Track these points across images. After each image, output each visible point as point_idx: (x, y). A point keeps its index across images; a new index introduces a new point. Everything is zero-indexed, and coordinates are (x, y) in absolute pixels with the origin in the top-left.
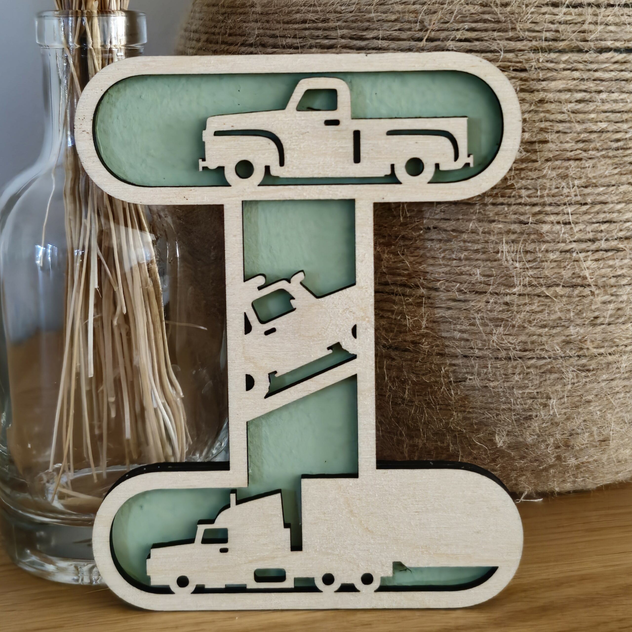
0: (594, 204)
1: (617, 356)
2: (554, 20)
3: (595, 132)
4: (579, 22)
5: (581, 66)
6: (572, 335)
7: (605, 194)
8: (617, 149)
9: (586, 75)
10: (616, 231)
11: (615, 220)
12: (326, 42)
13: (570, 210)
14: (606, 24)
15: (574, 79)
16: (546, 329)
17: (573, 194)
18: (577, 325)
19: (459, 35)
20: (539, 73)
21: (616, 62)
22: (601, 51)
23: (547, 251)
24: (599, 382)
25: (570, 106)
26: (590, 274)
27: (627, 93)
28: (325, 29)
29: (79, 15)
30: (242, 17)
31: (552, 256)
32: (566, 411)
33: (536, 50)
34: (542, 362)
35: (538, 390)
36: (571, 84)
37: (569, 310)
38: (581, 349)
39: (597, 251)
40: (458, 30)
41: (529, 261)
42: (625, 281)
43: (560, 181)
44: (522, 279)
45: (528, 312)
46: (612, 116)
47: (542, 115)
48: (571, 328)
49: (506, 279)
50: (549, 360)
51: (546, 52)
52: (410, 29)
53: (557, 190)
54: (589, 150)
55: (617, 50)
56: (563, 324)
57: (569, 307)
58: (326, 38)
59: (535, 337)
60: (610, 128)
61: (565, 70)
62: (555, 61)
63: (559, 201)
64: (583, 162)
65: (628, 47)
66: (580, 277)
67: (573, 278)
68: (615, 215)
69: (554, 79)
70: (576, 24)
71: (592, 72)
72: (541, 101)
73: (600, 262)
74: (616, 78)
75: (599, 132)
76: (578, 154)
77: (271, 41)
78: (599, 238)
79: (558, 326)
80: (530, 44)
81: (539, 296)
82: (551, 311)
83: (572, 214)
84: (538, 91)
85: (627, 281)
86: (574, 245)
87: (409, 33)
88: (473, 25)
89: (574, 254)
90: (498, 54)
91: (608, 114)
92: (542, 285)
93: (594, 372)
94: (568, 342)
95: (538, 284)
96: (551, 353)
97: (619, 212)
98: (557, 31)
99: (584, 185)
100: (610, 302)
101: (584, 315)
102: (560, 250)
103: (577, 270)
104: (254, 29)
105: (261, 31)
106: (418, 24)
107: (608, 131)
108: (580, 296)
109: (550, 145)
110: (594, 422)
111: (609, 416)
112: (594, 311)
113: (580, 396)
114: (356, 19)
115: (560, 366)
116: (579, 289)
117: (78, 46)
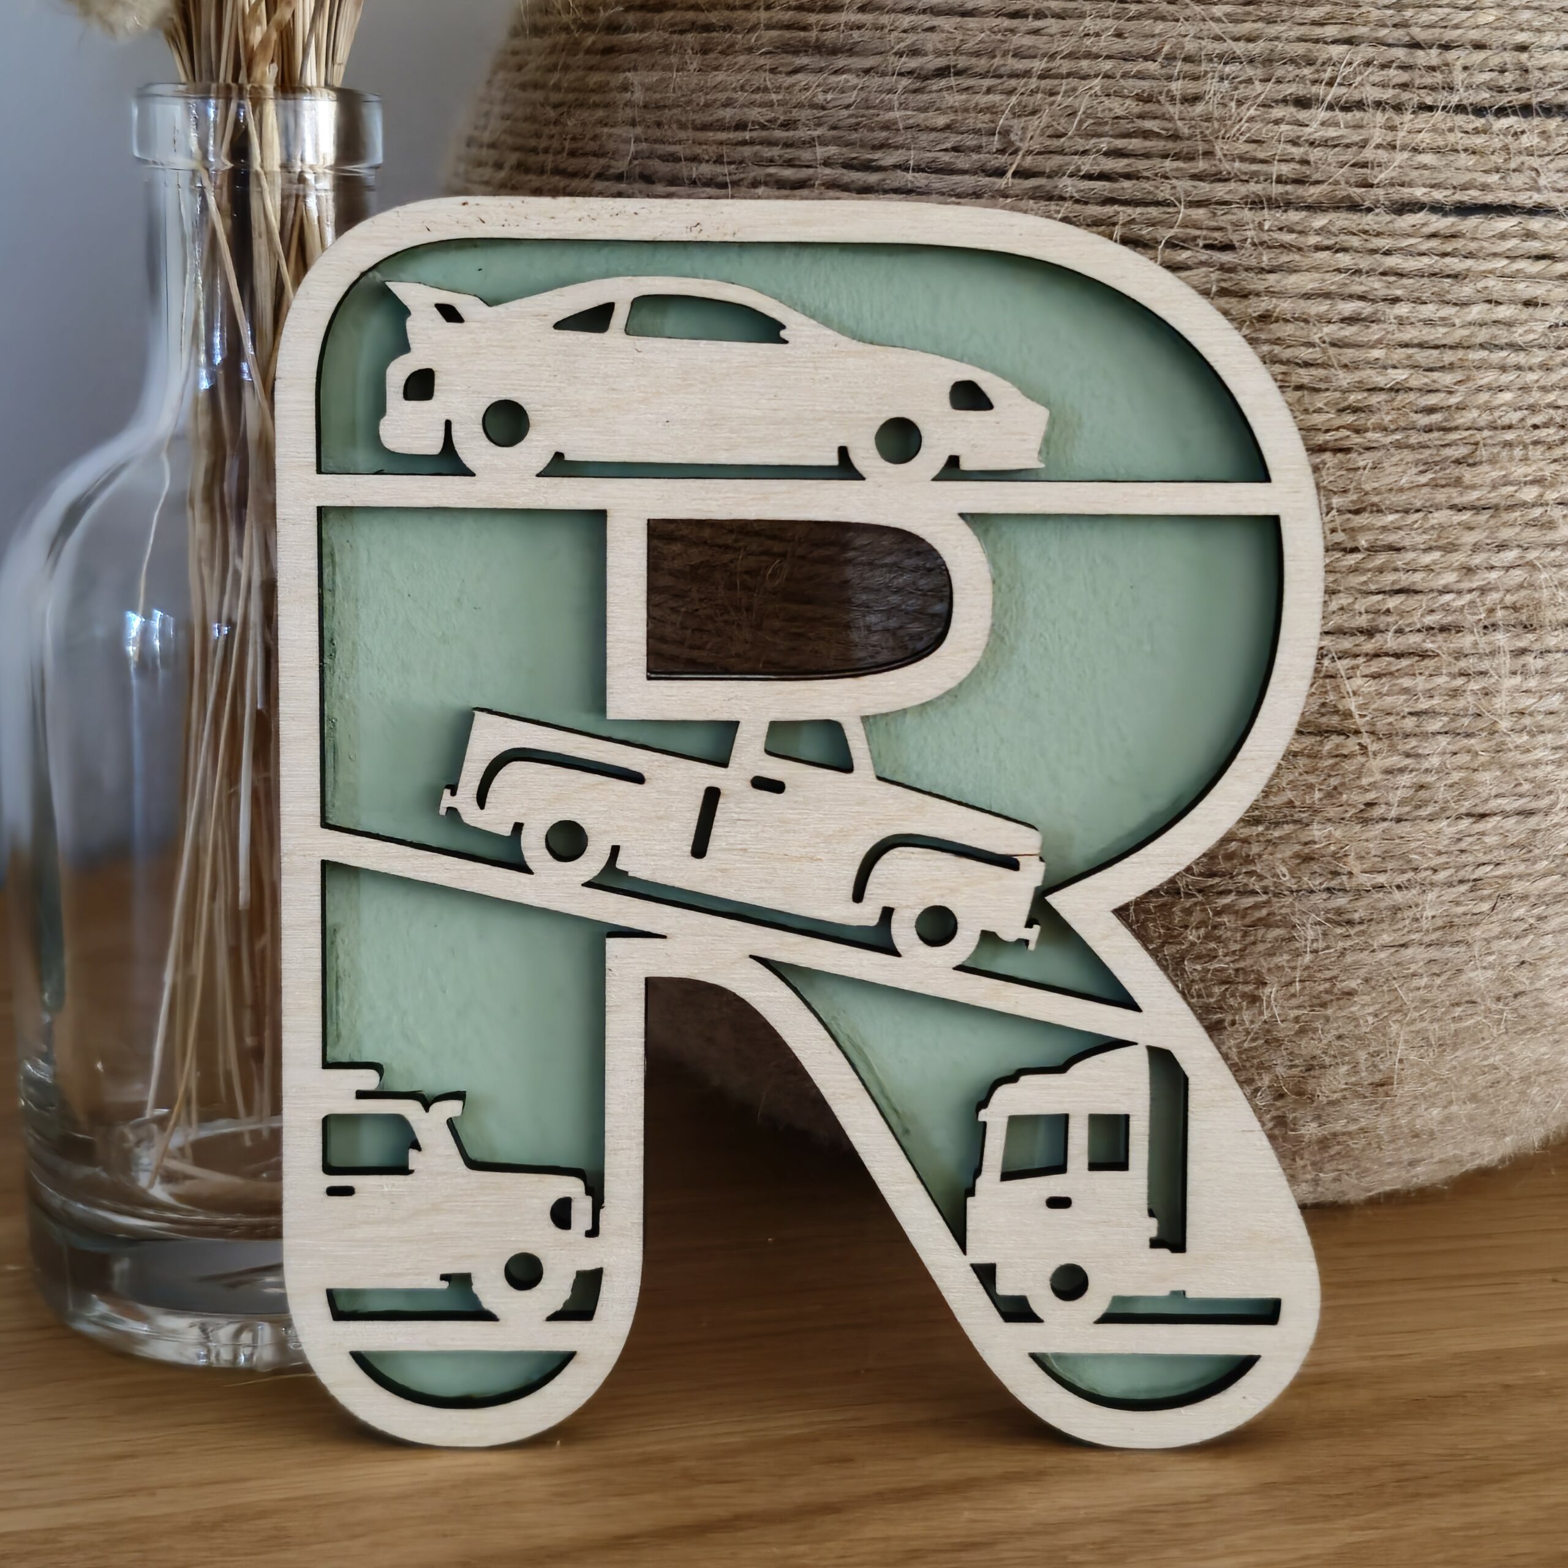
0: (1373, 549)
1: (1414, 892)
2: (1299, 137)
3: (1382, 389)
4: (1357, 144)
5: (1355, 242)
6: (1315, 843)
7: (1399, 528)
8: (1428, 430)
9: (1365, 263)
10: (1420, 612)
11: (1419, 588)
12: (788, 173)
14: (1415, 150)
15: (1339, 271)
16: (1260, 828)
17: (1327, 529)
18: (1329, 820)
19: (1087, 165)
20: (1261, 254)
21: (1434, 235)
22: (1403, 208)
24: (1373, 951)
25: (1328, 329)
26: (1359, 707)
27: (1455, 304)
28: (787, 145)
29: (234, 94)
30: (600, 113)
32: (1300, 1012)
33: (1256, 203)
34: (1249, 901)
35: (1237, 966)
36: (1333, 281)
37: (1311, 787)
38: (1336, 874)
39: (1377, 655)
40: (1085, 153)
42: (1436, 725)
46: (1421, 356)
48: (1315, 826)
50: (1264, 898)
51: (1279, 207)
52: (978, 149)
54: (1366, 430)
55: (1437, 208)
56: (1296, 817)
57: (1311, 779)
58: (790, 163)
59: (1233, 846)
60: (1414, 383)
61: (1318, 248)
62: (1299, 228)
64: (1353, 455)
65: (1461, 202)
66: (1337, 712)
67: (1323, 715)
68: (1418, 577)
69: (1294, 270)
70: (1348, 146)
71: (1377, 256)
72: (1265, 318)
73: (1384, 680)
74: (1431, 270)
75: (1391, 389)
76: (1341, 439)
77: (664, 168)
78: (1382, 627)
79: (1285, 822)
80: (1243, 189)
82: (1271, 787)
84: (1258, 294)
85: (1440, 724)
86: (1326, 643)
87: (975, 156)
88: (1120, 143)
89: (1327, 663)
90: (1171, 210)
91: (1410, 351)
93: (1363, 927)
94: (1308, 859)
96: (1269, 882)
97: (1428, 569)
98: (1305, 162)
99: (1352, 508)
100: (1401, 770)
101: (1345, 797)
103: (1331, 697)
104: (627, 141)
105: (644, 146)
106: (996, 137)
107: (1411, 389)
108: (1337, 756)
110: (1361, 1040)
111: (1395, 1027)
112: (1367, 791)
113: (1330, 979)
114: (858, 124)
115: (1288, 910)
116: (1336, 739)
117: (229, 165)
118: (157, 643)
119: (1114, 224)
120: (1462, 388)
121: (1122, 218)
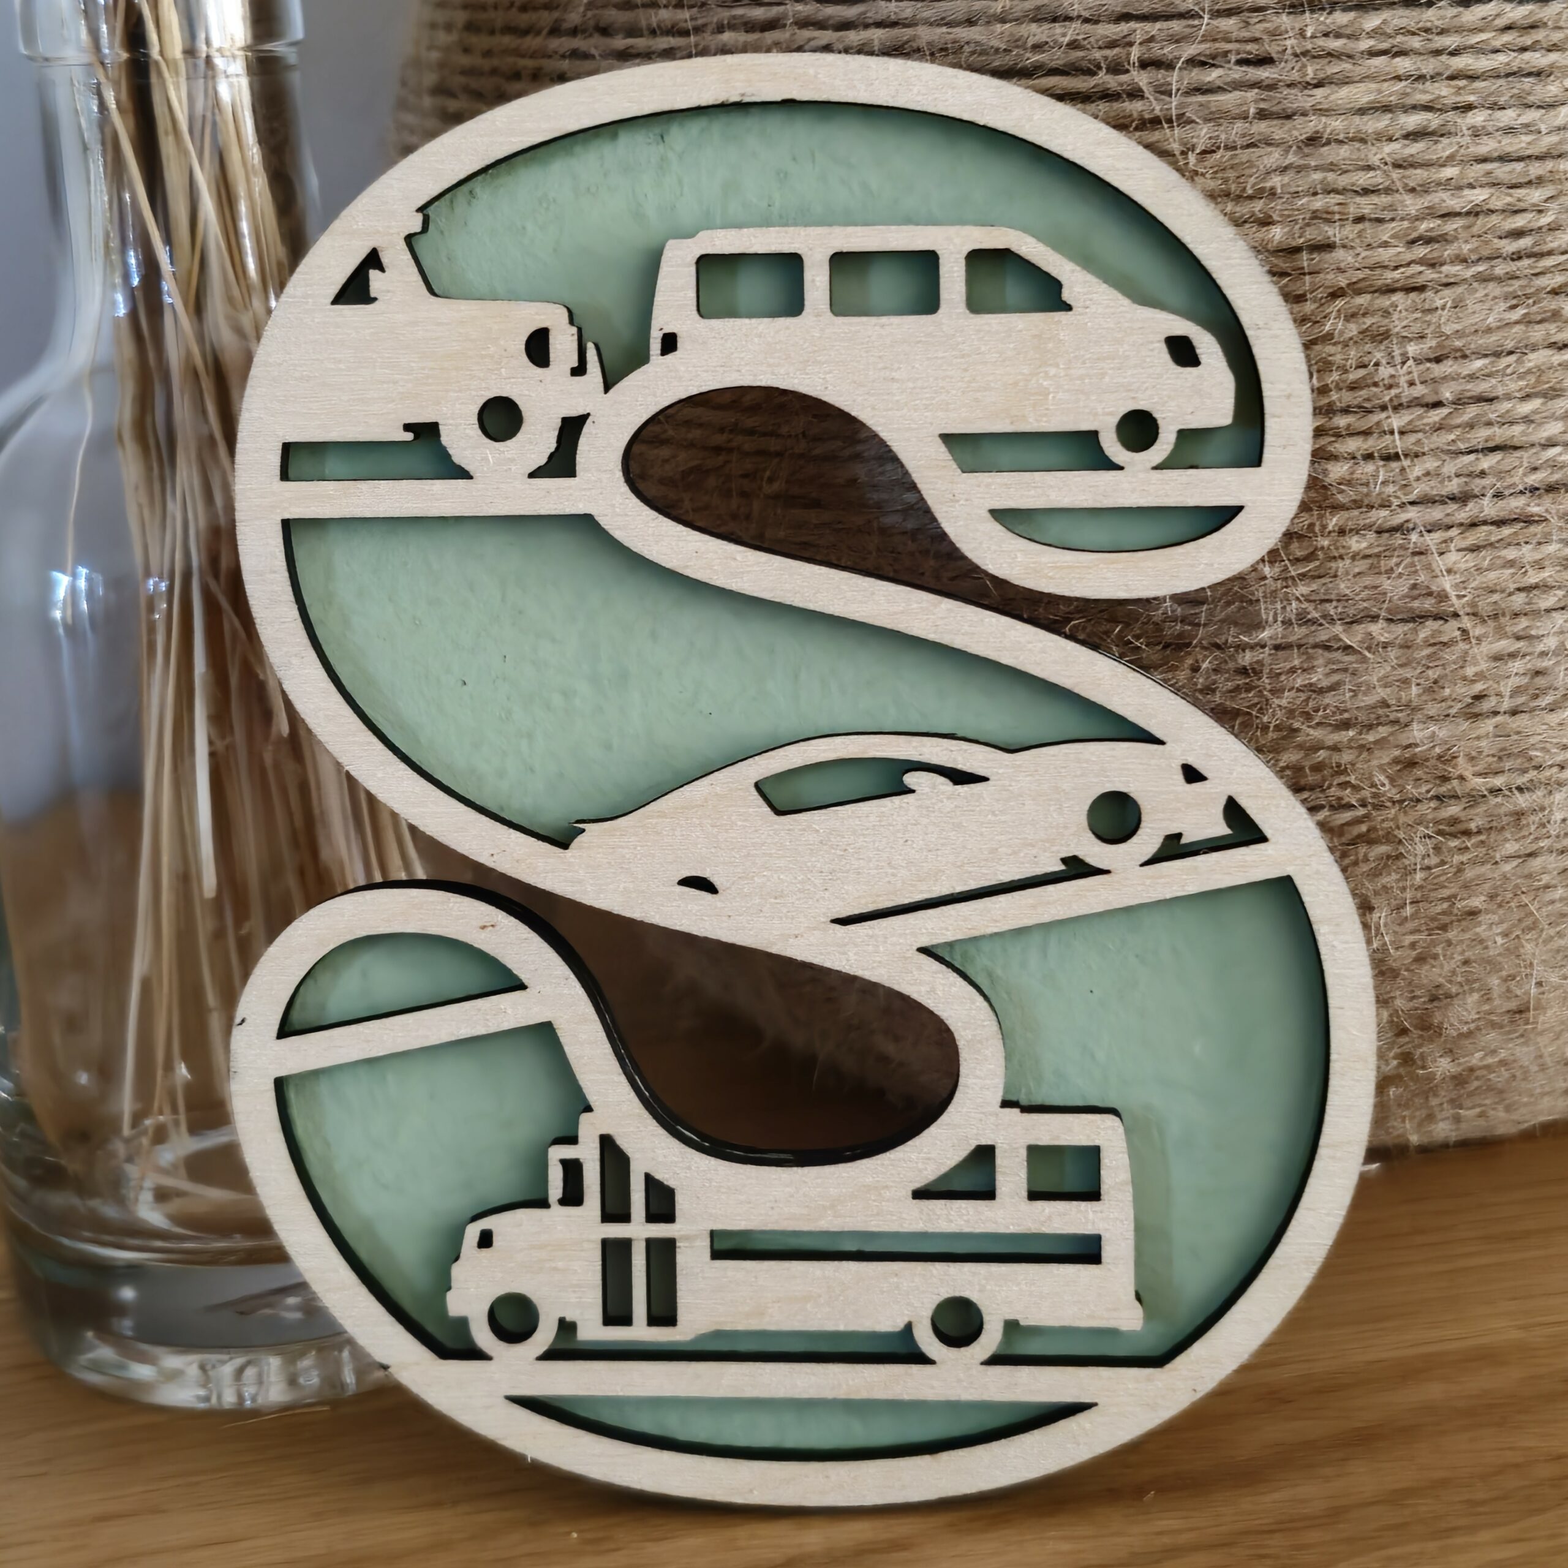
0: (1460, 402)
1: (1540, 793)
3: (1458, 214)
5: (1416, 43)
6: (1416, 745)
7: (1488, 375)
8: (1517, 256)
9: (1429, 66)
10: (1521, 470)
11: (1518, 443)
13: (1397, 421)
15: (1398, 78)
16: (1351, 733)
17: (1403, 381)
18: (1431, 718)
20: (1304, 66)
21: (1508, 28)
23: (1342, 532)
24: (1496, 863)
25: (1389, 149)
26: (1456, 586)
27: (1539, 107)
31: (1356, 544)
32: (1416, 937)
34: (1347, 816)
36: (1392, 91)
37: (1406, 682)
38: (1445, 779)
39: (1474, 525)
41: (1298, 560)
43: (1368, 347)
44: (1279, 606)
45: (1298, 690)
46: (1502, 171)
47: (1317, 176)
48: (1415, 726)
49: (1240, 608)
50: (1363, 811)
51: (1323, 9)
53: (1362, 372)
54: (1442, 265)
56: (1393, 716)
57: (1407, 673)
59: (1322, 754)
60: (1497, 203)
61: (1373, 53)
62: (1347, 32)
63: (1368, 400)
64: (1429, 294)
66: (1430, 594)
67: (1415, 598)
68: (1517, 429)
69: (1346, 81)
71: (1444, 58)
72: (1313, 140)
73: (1483, 553)
74: (1509, 70)
75: (1468, 213)
76: (1412, 276)
78: (1476, 491)
79: (1379, 724)
81: (1328, 648)
82: (1359, 685)
83: (1402, 433)
84: (1304, 114)
85: (1554, 599)
86: (1412, 514)
89: (1414, 537)
90: (1196, 22)
91: (1489, 166)
92: (1332, 621)
93: (1482, 837)
94: (1411, 764)
95: (1324, 617)
96: (1366, 793)
97: (1527, 420)
99: (1432, 356)
100: (1513, 656)
101: (1447, 692)
102: (1374, 528)
103: (1422, 578)
107: (1492, 212)
108: (1434, 644)
109: (1339, 254)
110: (1492, 965)
111: (1529, 947)
112: (1473, 682)
113: (1448, 899)
115: (1391, 824)
116: (1431, 625)
117: (125, 55)
118: (85, 606)
119: (1131, 44)
120: (1553, 206)
121: (1138, 37)
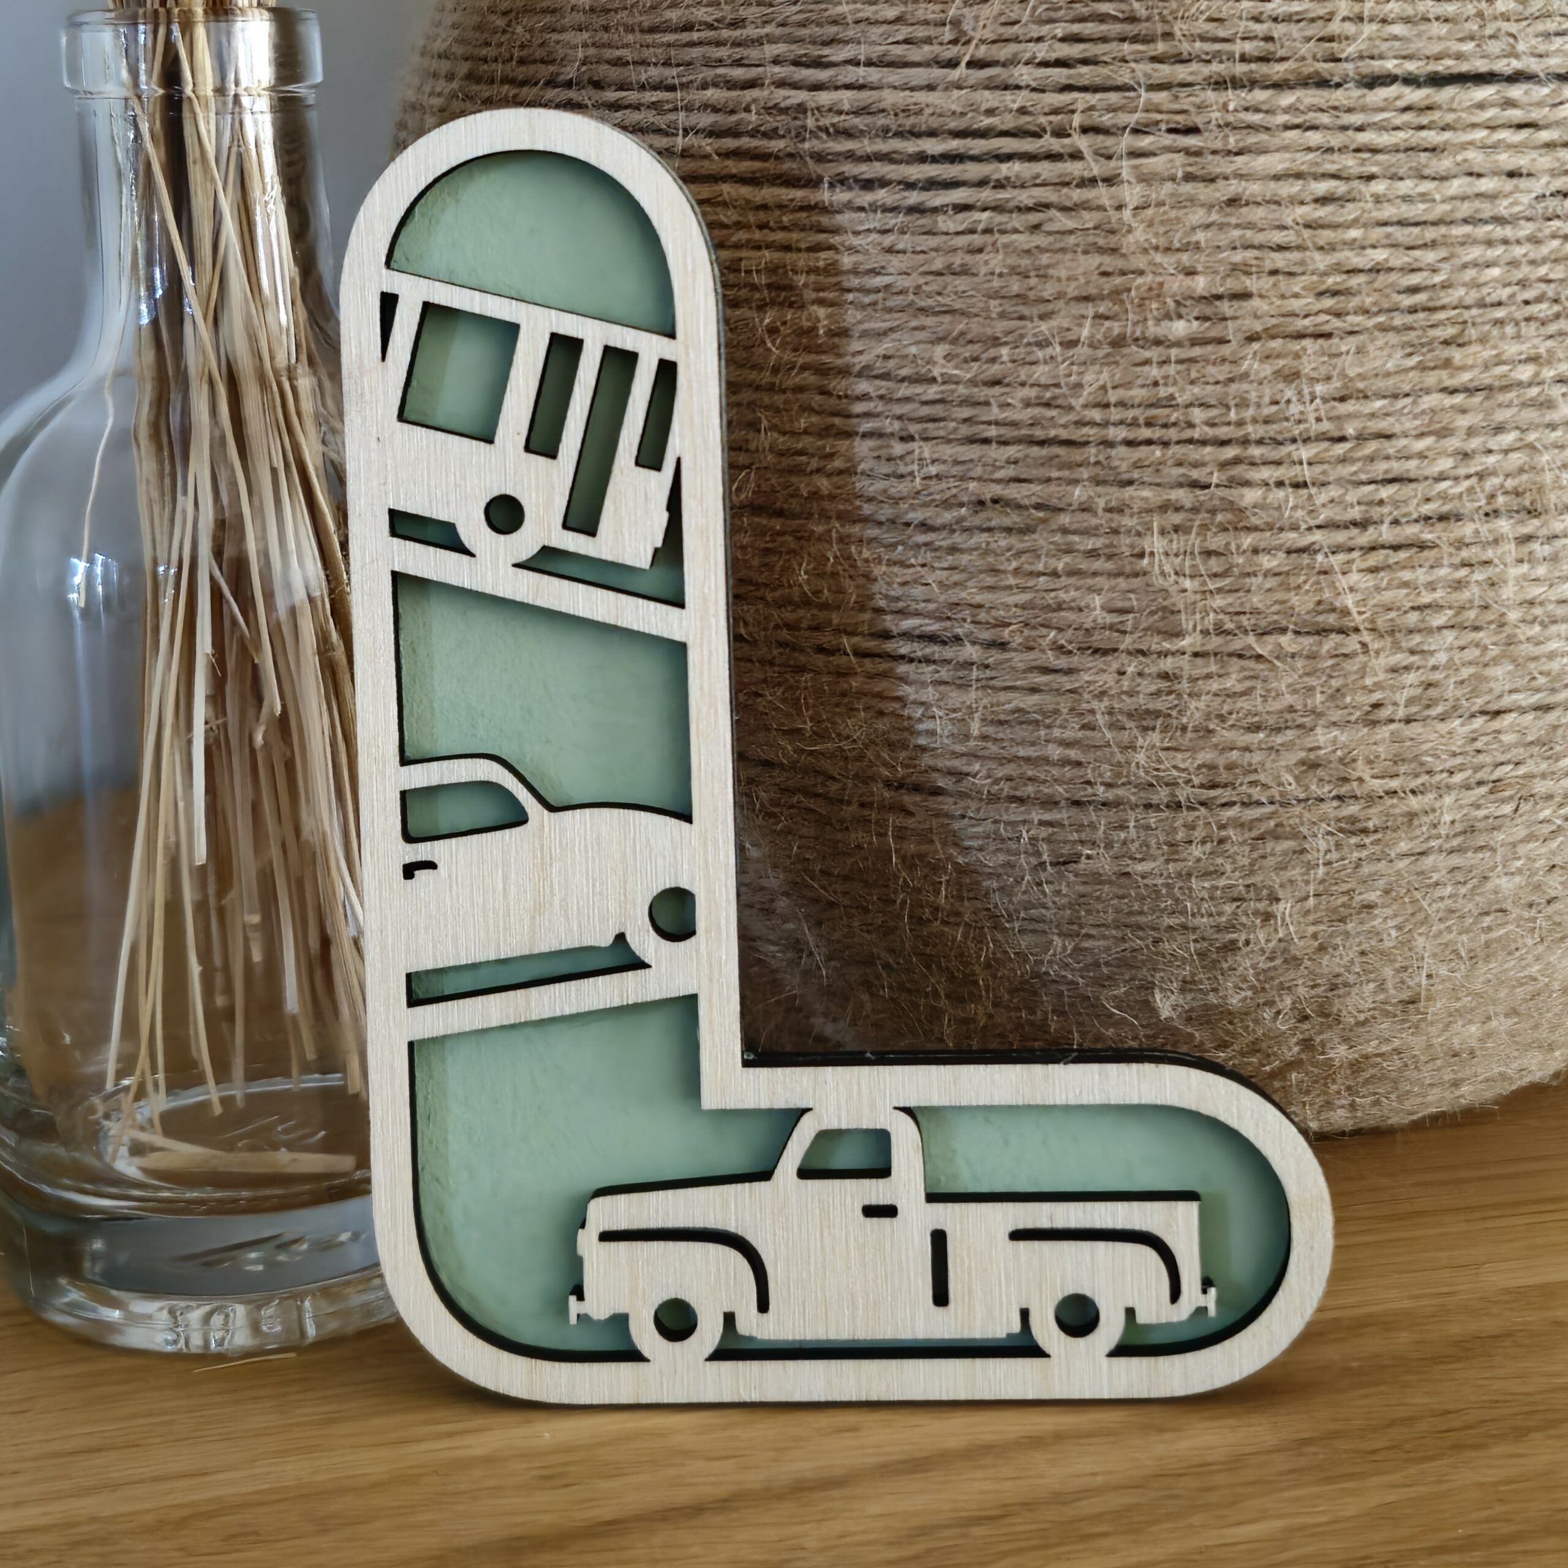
0: (1361, 438)
1: (1430, 796)
2: (1261, 13)
3: (1361, 271)
4: (1321, 18)
5: (1325, 119)
6: (1319, 748)
7: (1387, 415)
8: (1413, 310)
9: (1336, 140)
10: (1415, 501)
11: (1412, 475)
12: (738, 73)
13: (1305, 453)
14: (1384, 21)
15: (1309, 149)
16: (1261, 735)
17: (1312, 417)
18: (1334, 724)
19: (1042, 51)
20: (1226, 136)
21: (1407, 109)
22: (1373, 82)
23: (1256, 551)
24: (1391, 861)
25: (1301, 211)
26: (1357, 604)
27: (1434, 179)
28: (736, 44)
29: (162, 19)
30: (547, 19)
31: (1267, 562)
32: (1317, 929)
33: (1219, 84)
34: (1255, 813)
35: (1249, 881)
36: (1303, 161)
37: (1311, 689)
38: (1345, 780)
39: (1373, 548)
40: (1039, 39)
41: (1215, 575)
42: (1439, 620)
43: (1281, 386)
44: (1198, 616)
45: (1216, 695)
46: (1402, 234)
47: (1237, 233)
48: (1319, 730)
49: (1163, 618)
50: (1269, 809)
51: (1244, 87)
52: (928, 41)
53: (1274, 408)
54: (1348, 314)
55: (1410, 80)
56: (1300, 721)
58: (739, 63)
59: (1235, 754)
60: (1396, 262)
61: (1287, 127)
62: (1264, 107)
63: (1280, 432)
64: (1335, 340)
65: (1436, 73)
66: (1333, 610)
67: (1320, 613)
68: (1412, 464)
69: (1262, 150)
70: (1313, 20)
71: (1350, 133)
72: (1234, 202)
73: (1382, 574)
74: (1407, 144)
75: (1370, 270)
76: (1322, 324)
77: (615, 73)
78: (1376, 518)
79: (1287, 728)
80: (1206, 70)
81: (1241, 656)
82: (1268, 691)
83: (1310, 464)
84: (1226, 178)
85: (1445, 618)
86: (1318, 536)
87: (927, 48)
88: (1076, 28)
89: (1320, 558)
90: (1132, 94)
91: (1389, 229)
92: (1246, 632)
93: (1379, 836)
94: (1314, 766)
95: (1239, 627)
96: (1275, 792)
97: (1422, 456)
98: (1269, 39)
99: (1337, 396)
100: (1407, 668)
101: (1348, 699)
102: (1284, 548)
103: (1327, 595)
104: (574, 47)
105: (592, 51)
106: (948, 27)
107: (1392, 269)
108: (1337, 656)
109: (1255, 303)
110: (1386, 956)
111: (1420, 941)
112: (1371, 691)
113: (1348, 892)
114: (807, 19)
115: (1297, 821)
116: (1335, 637)
117: (161, 92)
118: (101, 590)
119: (1073, 112)
120: (1446, 266)
121: (1080, 106)
